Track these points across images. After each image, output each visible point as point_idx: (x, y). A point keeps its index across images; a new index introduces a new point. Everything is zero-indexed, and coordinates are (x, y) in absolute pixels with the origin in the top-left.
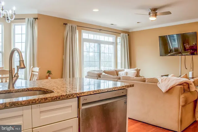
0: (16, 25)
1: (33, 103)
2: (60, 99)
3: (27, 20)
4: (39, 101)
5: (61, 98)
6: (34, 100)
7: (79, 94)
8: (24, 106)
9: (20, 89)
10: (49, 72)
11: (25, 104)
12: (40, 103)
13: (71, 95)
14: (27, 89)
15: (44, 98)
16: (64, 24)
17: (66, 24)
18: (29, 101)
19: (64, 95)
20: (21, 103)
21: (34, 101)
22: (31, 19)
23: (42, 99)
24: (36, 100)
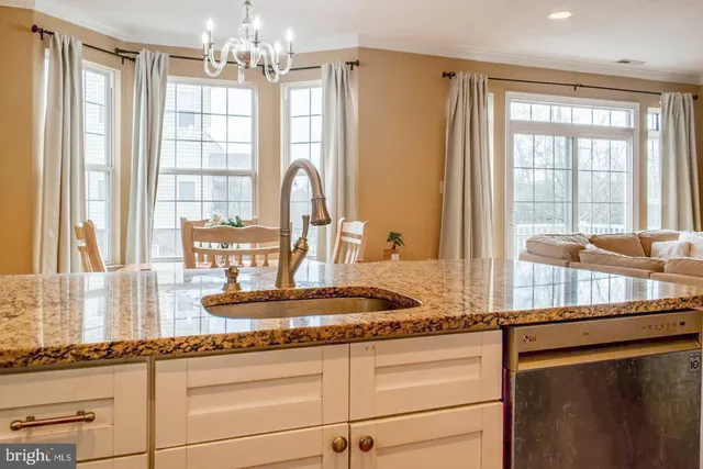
0: (293, 88)
1: (355, 336)
2: (441, 331)
3: (325, 68)
4: (374, 331)
5: (445, 326)
6: (358, 327)
7: (507, 318)
8: (326, 344)
10: (394, 237)
11: (329, 338)
12: (376, 337)
13: (479, 319)
14: (332, 291)
15: (391, 324)
16: (444, 75)
17: (449, 75)
18: (343, 330)
19: (454, 318)
20: (319, 335)
21: (358, 332)
22: (339, 67)
23: (382, 326)
24: (365, 328)
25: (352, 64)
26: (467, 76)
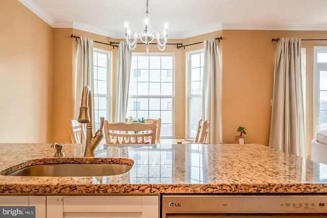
0: (193, 54)
1: (45, 192)
2: (106, 193)
4: (58, 190)
5: (109, 190)
6: (47, 186)
7: (159, 189)
8: (27, 195)
9: (98, 159)
10: (241, 130)
11: (29, 192)
12: (60, 193)
13: (135, 187)
15: (70, 187)
16: (273, 40)
17: (278, 40)
18: (38, 187)
19: (116, 186)
20: (22, 190)
21: (48, 189)
22: (212, 40)
23: (64, 187)
24: (52, 187)
25: (218, 39)
26: (287, 40)
